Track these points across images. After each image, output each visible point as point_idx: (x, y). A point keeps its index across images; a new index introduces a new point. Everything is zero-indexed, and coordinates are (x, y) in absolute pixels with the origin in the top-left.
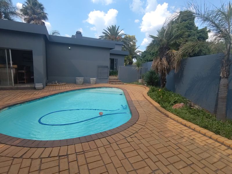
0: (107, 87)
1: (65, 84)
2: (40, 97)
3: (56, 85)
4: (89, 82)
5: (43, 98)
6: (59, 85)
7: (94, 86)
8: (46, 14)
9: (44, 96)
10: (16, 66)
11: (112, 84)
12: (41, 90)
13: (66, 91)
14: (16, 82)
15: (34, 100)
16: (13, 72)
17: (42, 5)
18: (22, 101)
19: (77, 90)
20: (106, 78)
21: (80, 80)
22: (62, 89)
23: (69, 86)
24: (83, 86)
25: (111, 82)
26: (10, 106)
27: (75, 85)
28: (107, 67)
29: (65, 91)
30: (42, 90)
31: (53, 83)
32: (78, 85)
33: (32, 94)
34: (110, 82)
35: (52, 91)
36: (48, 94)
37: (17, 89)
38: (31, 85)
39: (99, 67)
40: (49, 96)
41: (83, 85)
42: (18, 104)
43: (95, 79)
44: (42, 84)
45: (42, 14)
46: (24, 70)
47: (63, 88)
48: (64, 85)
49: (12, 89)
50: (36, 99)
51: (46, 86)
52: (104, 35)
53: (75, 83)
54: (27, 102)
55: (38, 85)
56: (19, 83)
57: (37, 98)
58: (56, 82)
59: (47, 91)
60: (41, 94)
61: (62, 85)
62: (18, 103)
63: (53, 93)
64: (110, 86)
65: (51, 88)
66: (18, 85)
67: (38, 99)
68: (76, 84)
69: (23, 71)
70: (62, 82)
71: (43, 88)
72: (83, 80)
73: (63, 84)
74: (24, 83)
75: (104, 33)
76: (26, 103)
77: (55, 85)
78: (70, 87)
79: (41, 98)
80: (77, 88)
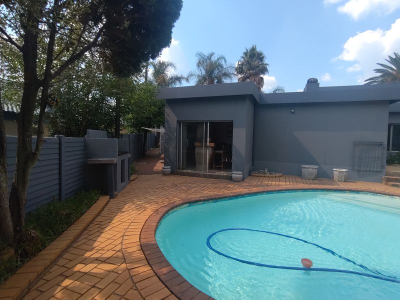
0: (375, 193)
1: (281, 176)
2: (231, 195)
3: (265, 177)
4: (328, 177)
5: (237, 196)
6: (270, 176)
7: (342, 186)
8: (266, 64)
9: (238, 193)
10: (213, 145)
11: (393, 185)
12: (239, 182)
13: (277, 189)
14: (211, 168)
15: (223, 198)
16: (208, 152)
17: (261, 54)
18: (207, 196)
19: (299, 190)
20: (375, 169)
21: (310, 169)
22: (271, 185)
23: (287, 180)
24: (314, 184)
25: (392, 181)
26: (191, 203)
27: (299, 180)
28: (381, 144)
29: (275, 189)
30: (239, 184)
31: (261, 172)
32: (304, 181)
33: (225, 187)
34: (388, 180)
35: (255, 186)
36: (246, 191)
37: (211, 177)
38: (227, 173)
39: (356, 144)
40: (245, 194)
41: (315, 181)
42: (200, 201)
43: (344, 170)
44: (241, 173)
45: (261, 66)
46: (221, 150)
47: (274, 184)
48: (278, 177)
49: (205, 176)
50: (226, 197)
51: (250, 175)
52: (379, 74)
53: (299, 175)
54: (212, 199)
55: (237, 175)
56: (215, 168)
57: (227, 195)
58: (266, 171)
59: (247, 186)
60: (237, 189)
61: (275, 177)
62: (201, 199)
63: (255, 190)
64: (387, 191)
65: (255, 181)
66: (213, 171)
67: (228, 197)
68: (302, 178)
69: (221, 152)
70: (276, 172)
71: (243, 179)
72: (315, 171)
73: (277, 175)
74: (219, 169)
75: (378, 71)
76: (211, 201)
77: (263, 175)
78: (288, 183)
79: (233, 196)
80: (301, 186)
